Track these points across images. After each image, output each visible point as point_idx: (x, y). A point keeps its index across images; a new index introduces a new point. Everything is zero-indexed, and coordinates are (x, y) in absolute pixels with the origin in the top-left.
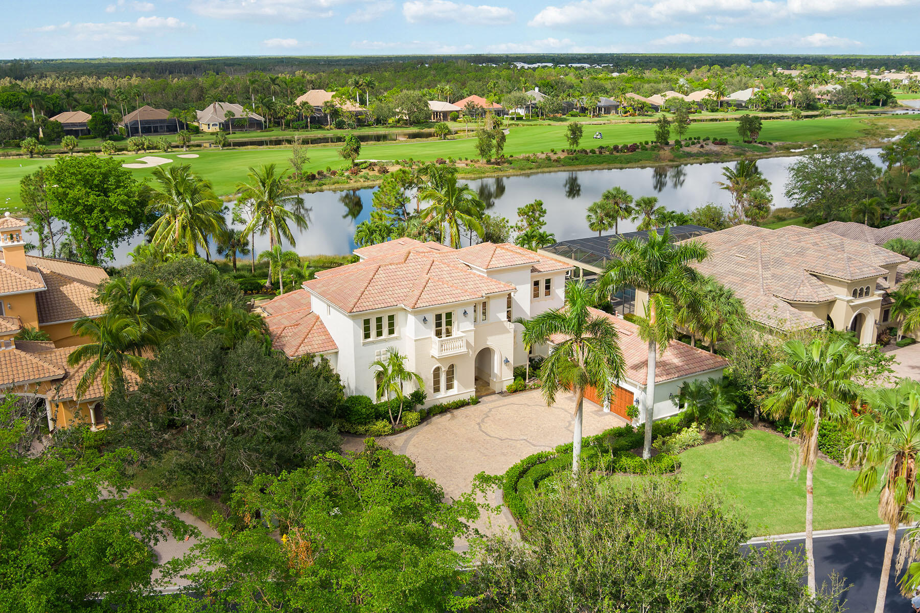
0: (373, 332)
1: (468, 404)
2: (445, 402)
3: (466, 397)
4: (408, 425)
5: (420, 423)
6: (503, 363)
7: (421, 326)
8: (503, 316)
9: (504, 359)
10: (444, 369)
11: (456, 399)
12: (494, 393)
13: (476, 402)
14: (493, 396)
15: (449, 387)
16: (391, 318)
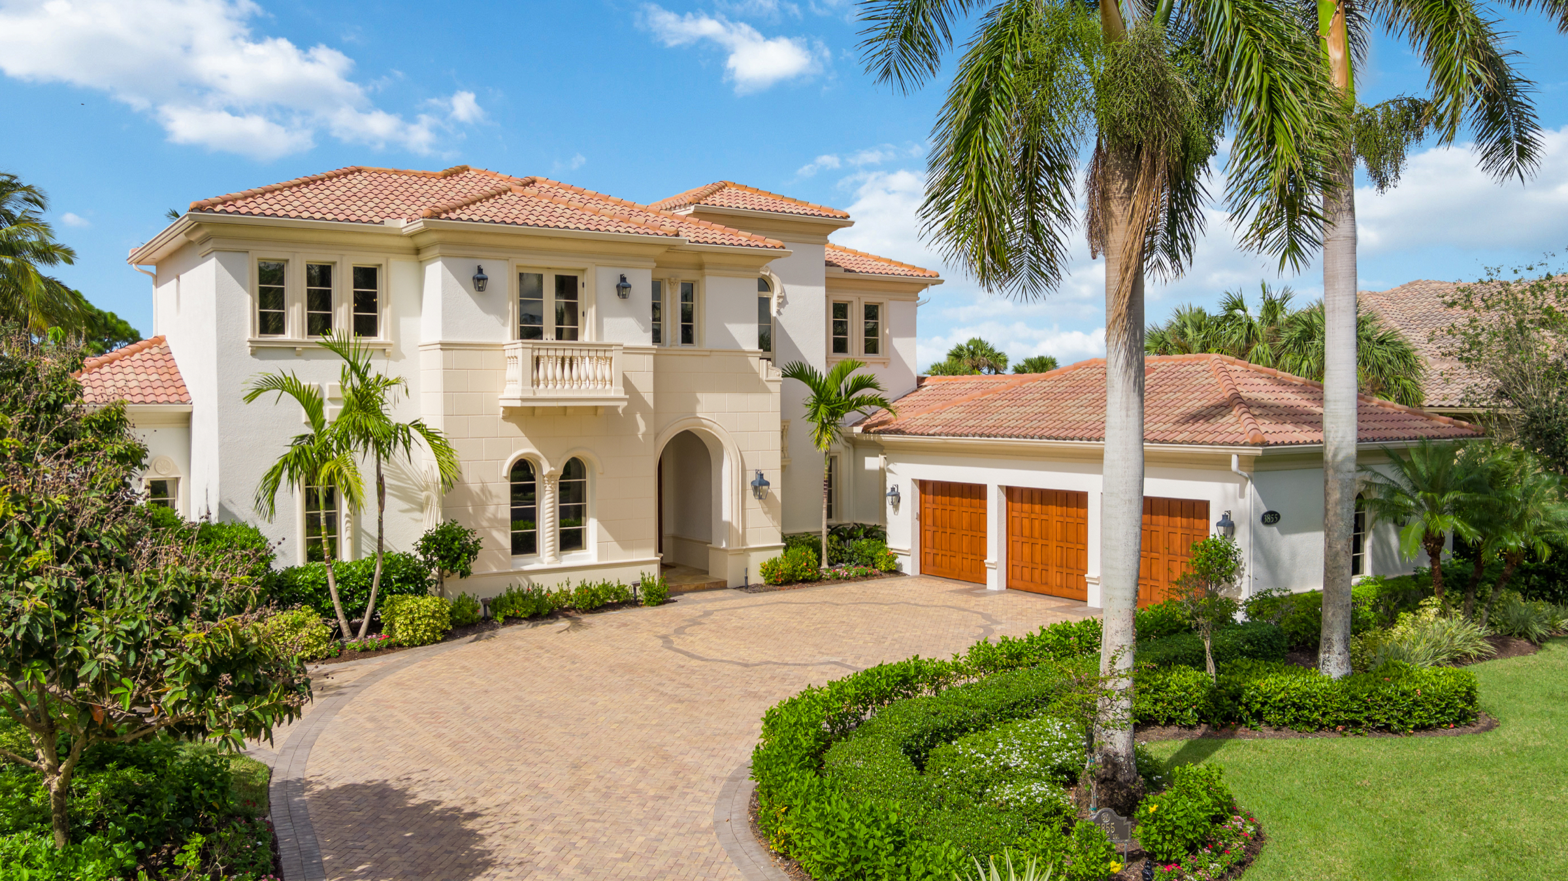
0: (296, 314)
1: (634, 603)
2: (551, 585)
3: (627, 578)
4: (400, 635)
5: (448, 636)
6: (749, 487)
7: (466, 299)
8: (746, 335)
9: (751, 477)
10: (548, 470)
11: (595, 579)
12: (722, 585)
13: (658, 598)
14: (720, 594)
15: (571, 540)
16: (366, 278)
